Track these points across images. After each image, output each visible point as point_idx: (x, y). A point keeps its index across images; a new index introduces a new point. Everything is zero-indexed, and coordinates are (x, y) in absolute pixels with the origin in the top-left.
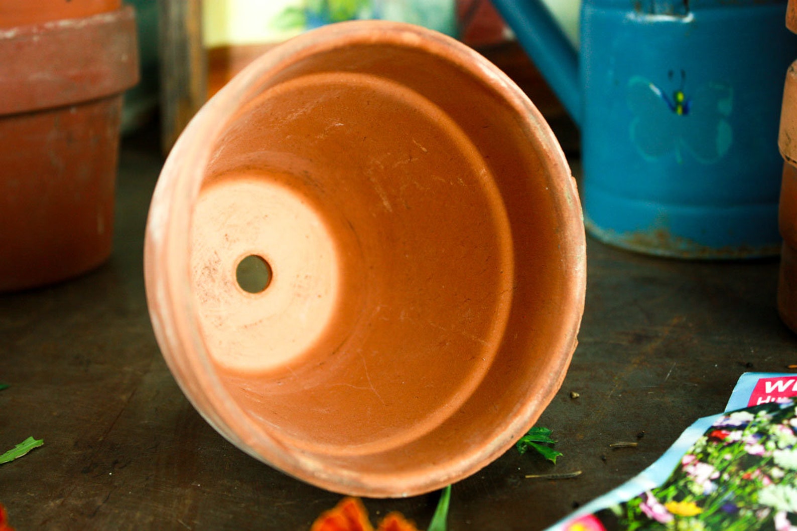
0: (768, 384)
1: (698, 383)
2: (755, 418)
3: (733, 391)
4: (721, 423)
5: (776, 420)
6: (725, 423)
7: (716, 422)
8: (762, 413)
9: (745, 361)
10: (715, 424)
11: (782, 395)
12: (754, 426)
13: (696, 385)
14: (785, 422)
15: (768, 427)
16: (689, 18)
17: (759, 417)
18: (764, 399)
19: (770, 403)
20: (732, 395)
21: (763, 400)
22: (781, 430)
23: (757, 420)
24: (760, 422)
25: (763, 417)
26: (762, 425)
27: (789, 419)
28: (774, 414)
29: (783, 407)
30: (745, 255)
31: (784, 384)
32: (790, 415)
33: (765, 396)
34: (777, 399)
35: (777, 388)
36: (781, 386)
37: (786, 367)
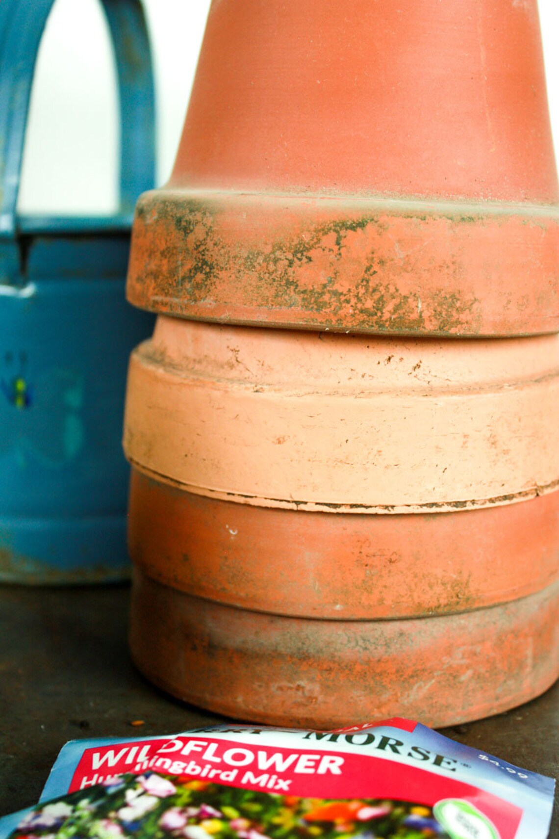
0: (96, 756)
1: (14, 754)
2: (74, 811)
3: (52, 770)
4: (29, 823)
5: (100, 814)
6: (34, 823)
7: (23, 822)
8: (84, 803)
9: (80, 718)
10: (21, 825)
11: (113, 771)
12: (71, 824)
13: (11, 757)
14: (112, 814)
15: (89, 825)
16: (29, 291)
17: (79, 809)
18: (90, 779)
19: (97, 785)
20: (50, 776)
21: (88, 780)
22: (106, 827)
23: (77, 814)
24: (79, 818)
25: (84, 809)
26: (81, 823)
27: (117, 810)
28: (100, 802)
29: (111, 791)
30: (101, 578)
31: (115, 755)
32: (119, 803)
33: (90, 774)
34: (105, 779)
35: (107, 761)
36: (112, 759)
37: (129, 724)
